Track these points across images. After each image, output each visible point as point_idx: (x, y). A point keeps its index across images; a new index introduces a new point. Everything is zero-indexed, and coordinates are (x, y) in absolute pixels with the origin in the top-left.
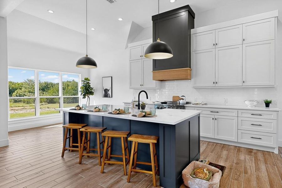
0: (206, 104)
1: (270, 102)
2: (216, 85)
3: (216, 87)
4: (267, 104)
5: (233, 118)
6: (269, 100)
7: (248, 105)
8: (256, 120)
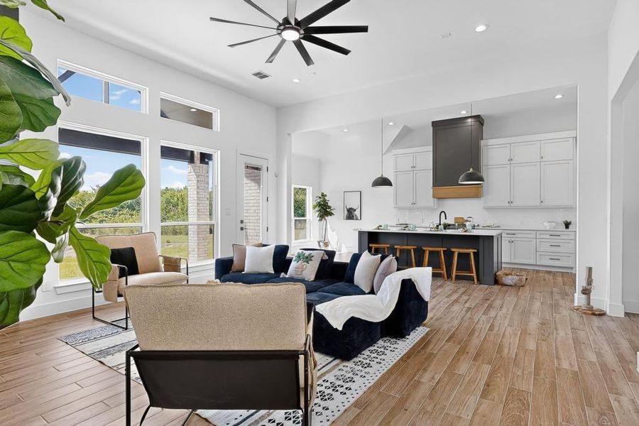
0: (498, 226)
1: (570, 223)
2: (512, 205)
3: (511, 207)
4: (567, 225)
5: (531, 240)
6: (569, 221)
7: (547, 226)
8: (556, 241)
